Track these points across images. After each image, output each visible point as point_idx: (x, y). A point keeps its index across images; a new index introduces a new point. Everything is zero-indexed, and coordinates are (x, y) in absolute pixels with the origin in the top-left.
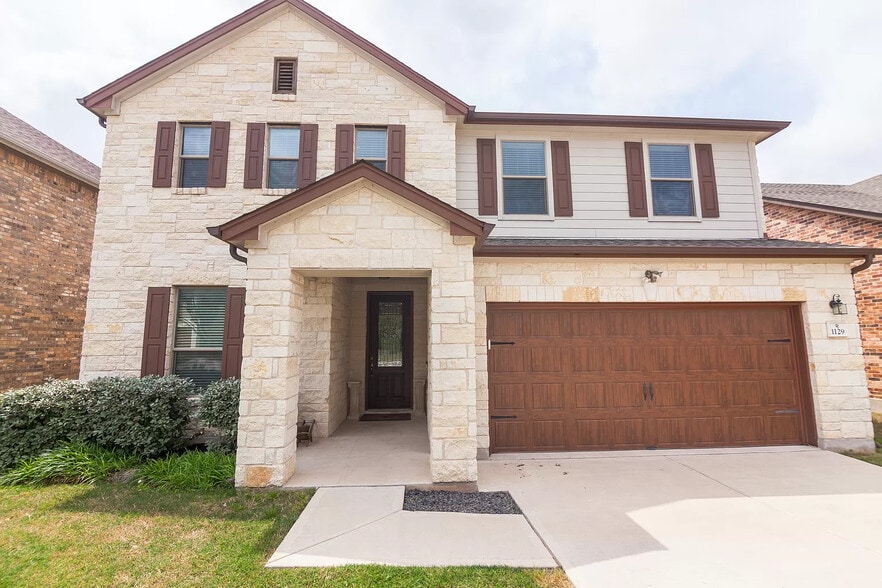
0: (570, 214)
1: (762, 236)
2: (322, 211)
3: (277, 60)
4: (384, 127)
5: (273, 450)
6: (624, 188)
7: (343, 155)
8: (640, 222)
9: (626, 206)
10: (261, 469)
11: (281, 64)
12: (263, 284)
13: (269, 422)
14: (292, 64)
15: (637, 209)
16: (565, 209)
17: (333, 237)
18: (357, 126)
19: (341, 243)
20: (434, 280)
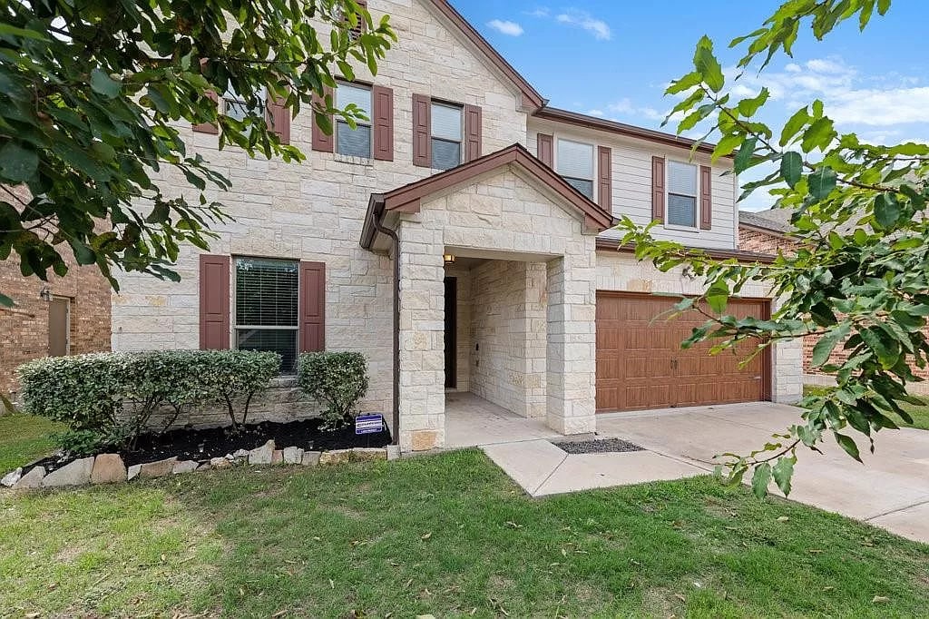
2: (472, 190)
5: (436, 417)
8: (660, 228)
10: (425, 434)
12: (419, 259)
13: (430, 391)
15: (657, 216)
17: (481, 216)
18: (434, 100)
19: (489, 223)
20: (566, 264)
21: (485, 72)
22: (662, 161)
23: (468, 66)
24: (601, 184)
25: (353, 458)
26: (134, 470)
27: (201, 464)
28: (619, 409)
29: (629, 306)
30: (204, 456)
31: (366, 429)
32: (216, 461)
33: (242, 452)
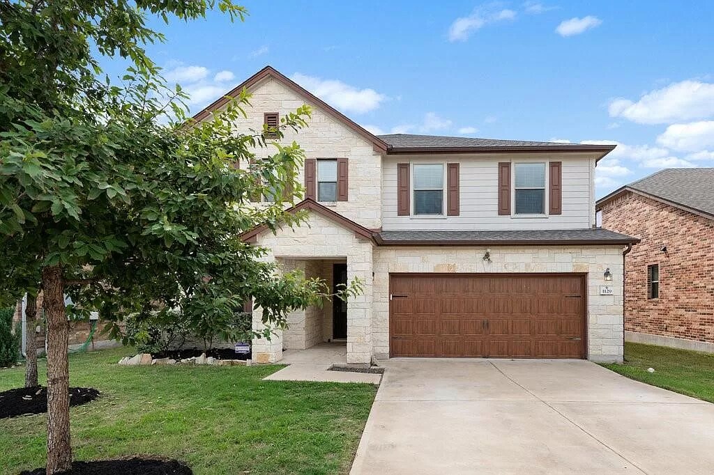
0: (458, 214)
1: (591, 227)
3: (266, 115)
4: (335, 159)
6: (496, 195)
7: (310, 179)
8: (506, 218)
9: (496, 208)
11: (269, 118)
14: (275, 117)
15: (504, 210)
16: (454, 211)
17: (296, 239)
18: (318, 159)
21: (351, 135)
22: (508, 165)
23: (339, 134)
24: (449, 191)
25: (232, 364)
26: (155, 361)
27: (177, 361)
28: (436, 356)
29: (444, 282)
30: (178, 358)
31: (241, 351)
32: (183, 361)
33: (194, 358)
